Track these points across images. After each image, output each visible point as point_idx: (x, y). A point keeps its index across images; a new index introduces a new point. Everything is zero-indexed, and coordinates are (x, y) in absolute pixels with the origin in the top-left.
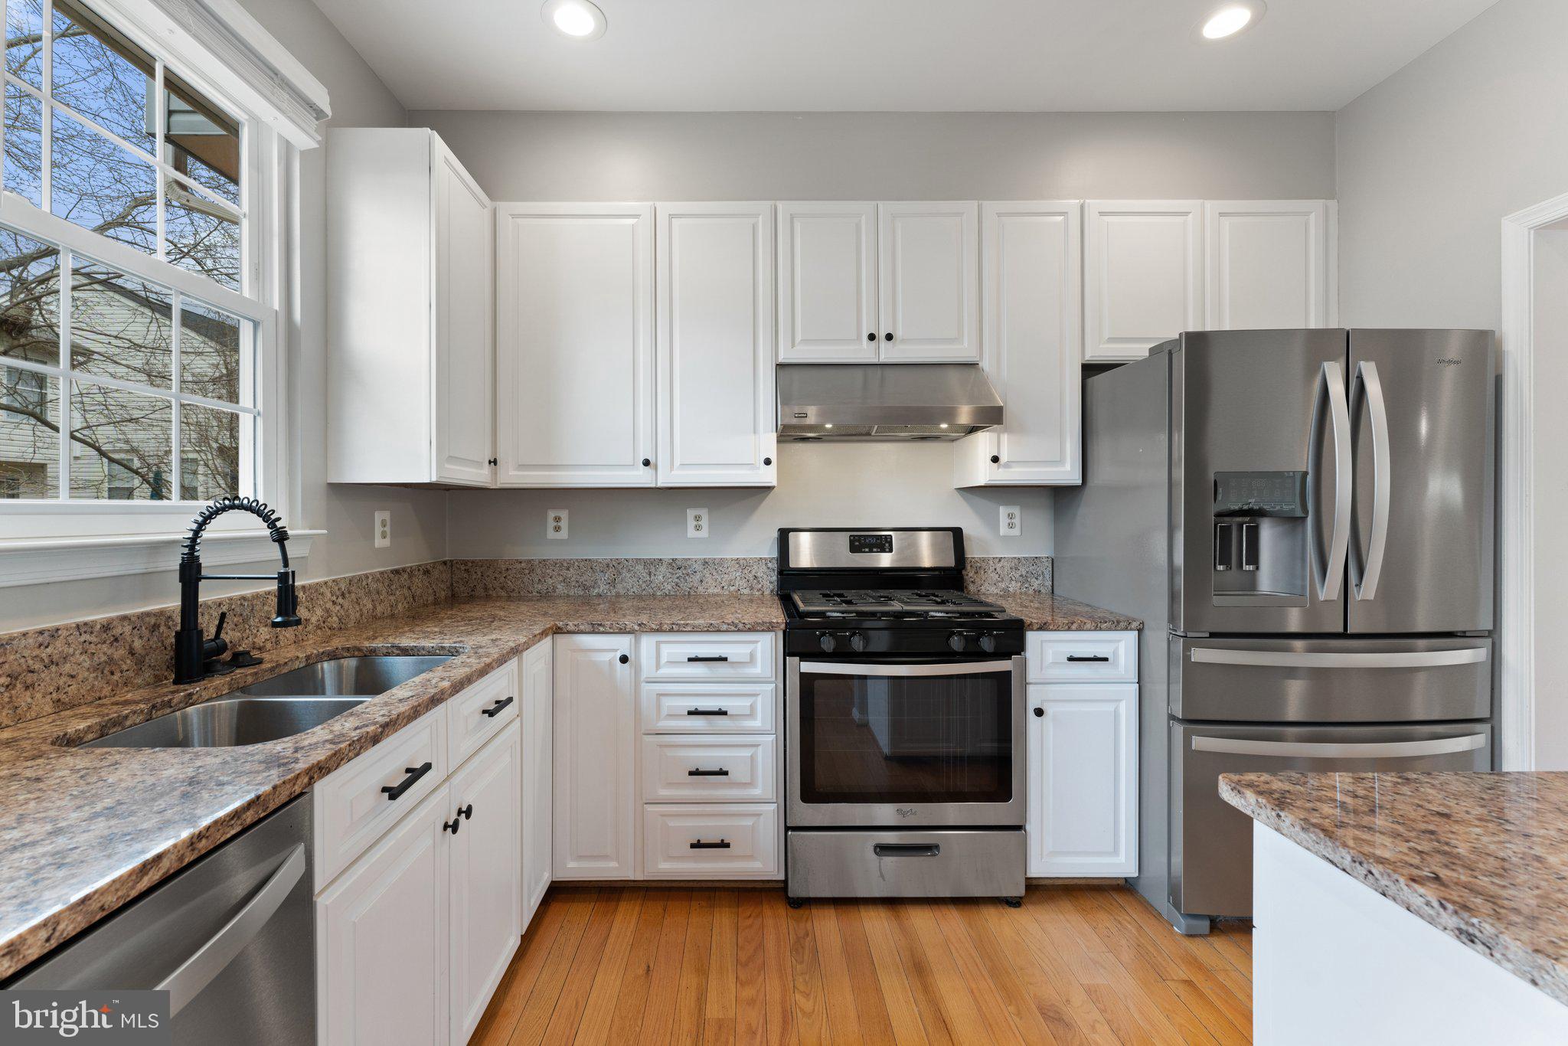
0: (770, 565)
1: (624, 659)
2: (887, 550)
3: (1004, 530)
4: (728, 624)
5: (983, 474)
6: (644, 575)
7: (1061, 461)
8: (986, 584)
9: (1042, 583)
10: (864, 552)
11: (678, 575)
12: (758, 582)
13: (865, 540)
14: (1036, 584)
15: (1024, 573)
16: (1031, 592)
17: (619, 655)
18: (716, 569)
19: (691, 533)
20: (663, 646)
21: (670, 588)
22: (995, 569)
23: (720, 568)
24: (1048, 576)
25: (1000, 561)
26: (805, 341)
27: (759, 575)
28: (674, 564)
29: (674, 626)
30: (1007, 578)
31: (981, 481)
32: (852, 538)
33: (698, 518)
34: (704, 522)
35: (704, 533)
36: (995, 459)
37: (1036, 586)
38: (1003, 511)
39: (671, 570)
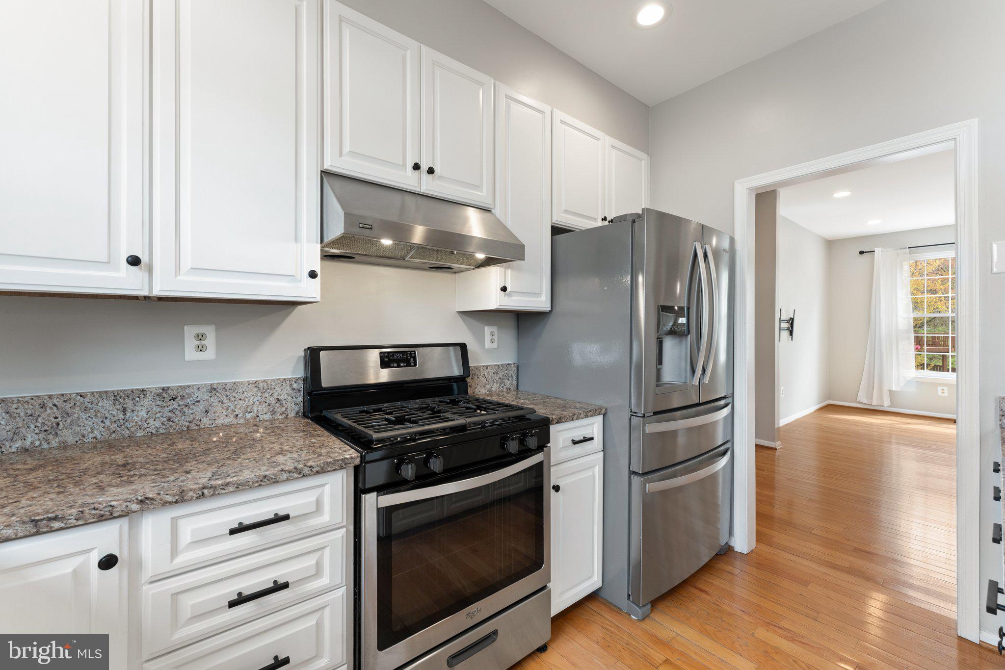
0: (295, 386)
1: (108, 562)
2: (412, 364)
3: (488, 344)
4: (290, 472)
5: (493, 301)
6: (115, 412)
7: (539, 294)
8: (479, 387)
9: (510, 383)
10: (393, 367)
11: (171, 408)
12: (282, 405)
13: (393, 356)
14: (508, 383)
15: (501, 376)
16: (505, 390)
17: (95, 558)
18: (227, 396)
19: (190, 354)
20: (182, 523)
21: (158, 424)
22: (484, 375)
23: (234, 394)
24: (515, 377)
25: (487, 368)
26: (352, 153)
27: (282, 397)
28: (165, 395)
29: (205, 491)
30: (491, 382)
31: (493, 306)
32: (382, 355)
33: (200, 337)
34: (210, 341)
35: (210, 354)
36: (504, 289)
37: (508, 386)
38: (488, 330)
39: (161, 403)
